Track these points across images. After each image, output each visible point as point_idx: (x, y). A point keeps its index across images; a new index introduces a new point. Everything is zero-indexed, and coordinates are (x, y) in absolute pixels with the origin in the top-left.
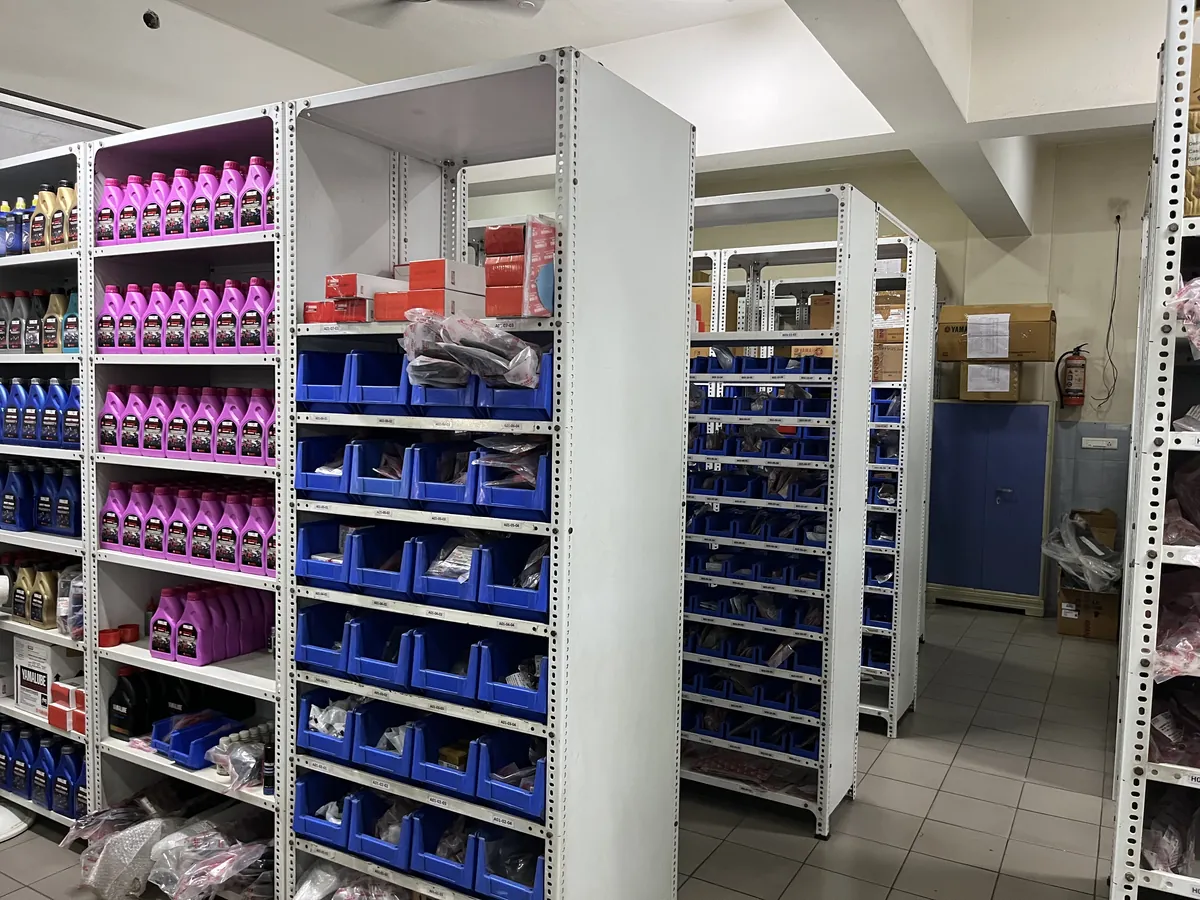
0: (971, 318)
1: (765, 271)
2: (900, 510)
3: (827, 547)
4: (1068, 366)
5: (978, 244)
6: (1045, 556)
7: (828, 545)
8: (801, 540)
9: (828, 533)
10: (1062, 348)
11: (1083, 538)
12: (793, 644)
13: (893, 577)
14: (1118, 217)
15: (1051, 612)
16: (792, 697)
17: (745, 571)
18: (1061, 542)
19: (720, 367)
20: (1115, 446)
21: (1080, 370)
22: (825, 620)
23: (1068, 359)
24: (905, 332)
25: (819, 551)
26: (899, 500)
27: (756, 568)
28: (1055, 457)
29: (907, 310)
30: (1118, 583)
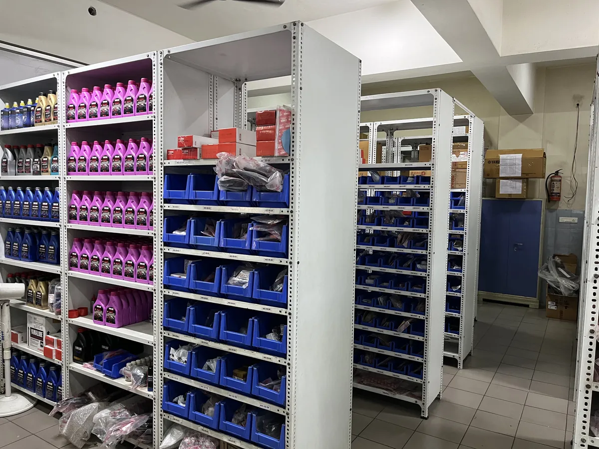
0: (502, 156)
1: (396, 133)
2: (464, 254)
3: (428, 272)
4: (552, 181)
5: (505, 119)
6: (540, 278)
8: (414, 268)
9: (428, 265)
10: (549, 171)
11: (559, 269)
12: (410, 320)
13: (461, 287)
14: (578, 105)
15: (542, 306)
16: (409, 346)
17: (385, 284)
18: (548, 270)
19: (373, 181)
20: (576, 221)
21: (559, 183)
22: (426, 309)
23: (552, 177)
24: (468, 163)
25: (423, 274)
26: (464, 248)
27: (391, 282)
28: (545, 227)
29: (469, 152)
30: (577, 292)
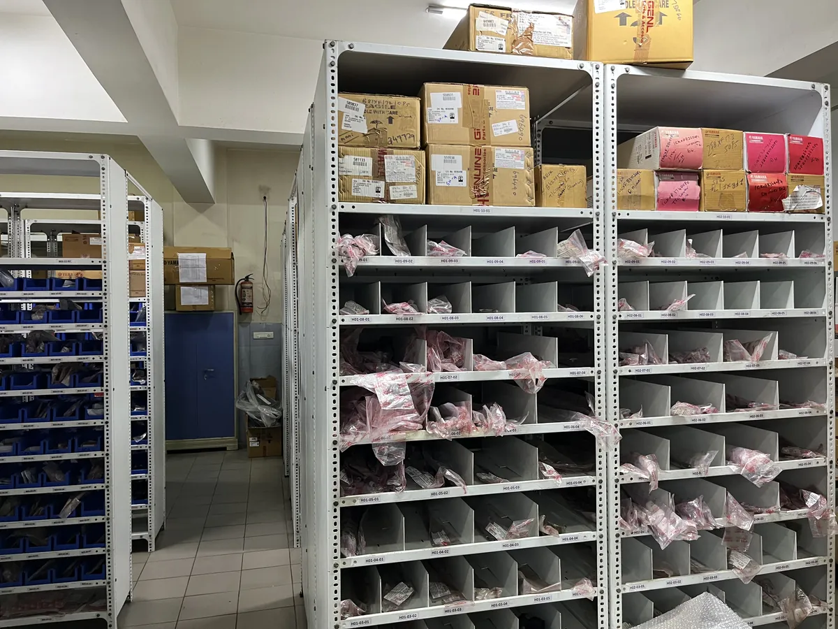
0: (180, 255)
1: (24, 212)
2: (149, 388)
3: (105, 418)
4: (242, 288)
5: (180, 205)
6: (237, 408)
7: (106, 416)
8: (83, 416)
9: (105, 408)
10: (238, 276)
11: (259, 395)
12: (79, 497)
13: (146, 436)
14: (265, 198)
15: (242, 445)
16: (80, 537)
17: (32, 449)
18: (247, 399)
20: (272, 337)
21: (250, 290)
22: (106, 473)
23: (242, 283)
24: (146, 262)
25: (98, 422)
26: (148, 380)
27: (45, 444)
28: (239, 346)
29: (146, 247)
30: (280, 420)
